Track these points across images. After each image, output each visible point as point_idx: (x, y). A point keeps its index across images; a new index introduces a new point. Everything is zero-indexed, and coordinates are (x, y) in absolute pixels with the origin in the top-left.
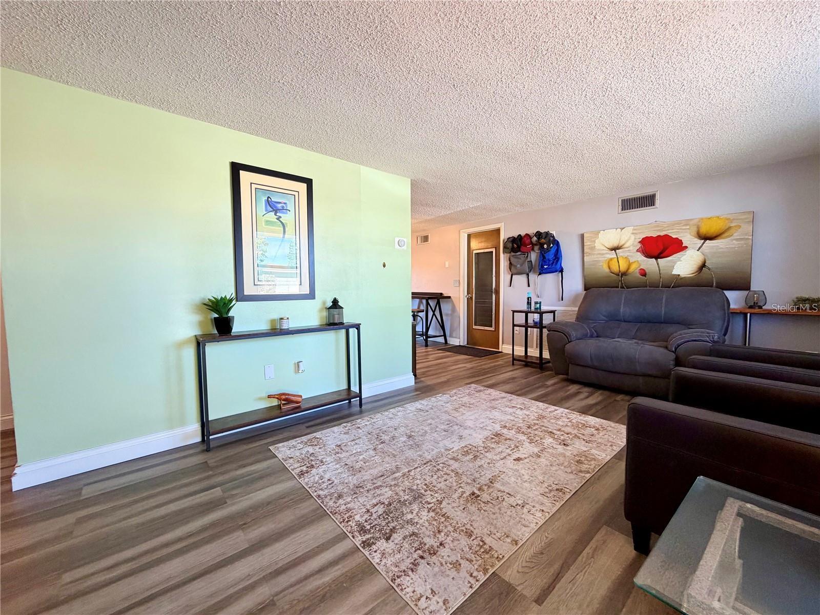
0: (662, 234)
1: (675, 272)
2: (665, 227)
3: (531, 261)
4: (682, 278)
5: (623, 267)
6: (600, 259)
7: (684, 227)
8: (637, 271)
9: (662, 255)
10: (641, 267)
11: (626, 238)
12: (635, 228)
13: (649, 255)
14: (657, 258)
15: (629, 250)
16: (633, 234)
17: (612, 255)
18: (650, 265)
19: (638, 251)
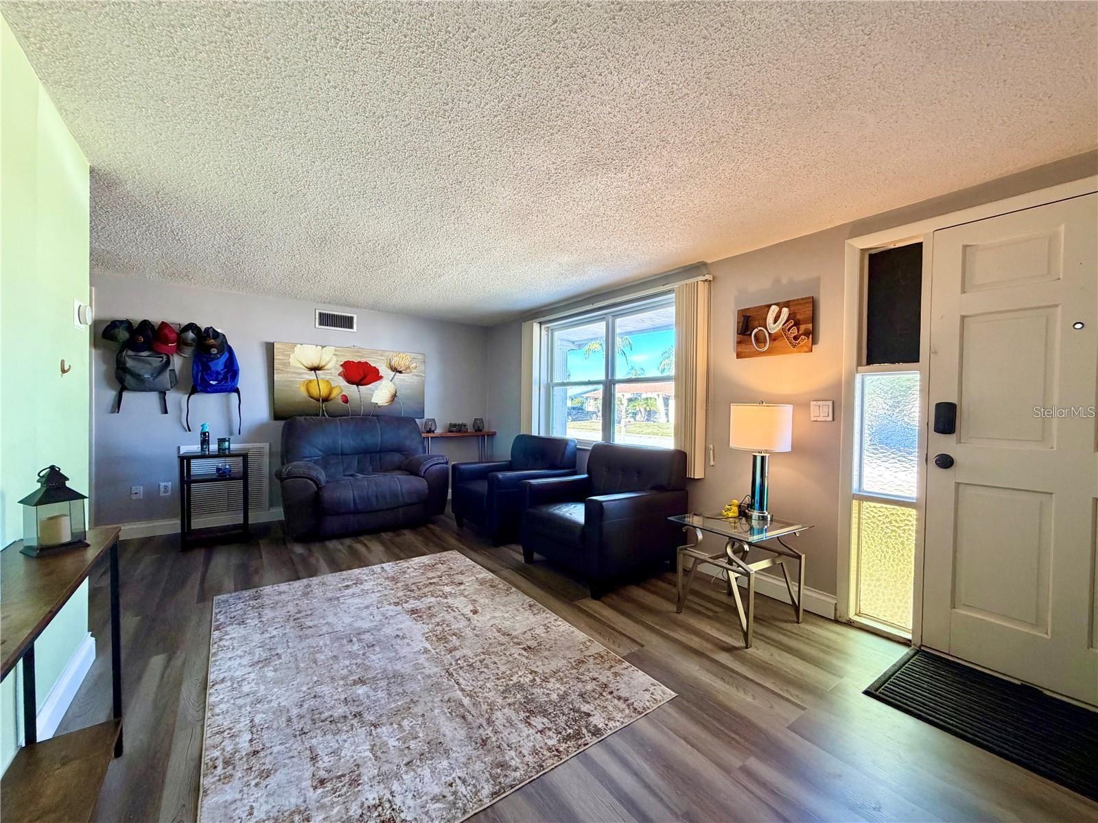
0: (363, 360)
1: (374, 400)
2: (365, 354)
3: (174, 370)
4: (379, 407)
5: (324, 391)
6: (297, 379)
7: (380, 358)
8: (339, 397)
9: (362, 383)
10: (343, 393)
11: (328, 359)
12: (338, 349)
13: (350, 382)
14: (358, 384)
15: (330, 373)
16: (335, 355)
17: (311, 376)
18: (352, 391)
19: (339, 375)
